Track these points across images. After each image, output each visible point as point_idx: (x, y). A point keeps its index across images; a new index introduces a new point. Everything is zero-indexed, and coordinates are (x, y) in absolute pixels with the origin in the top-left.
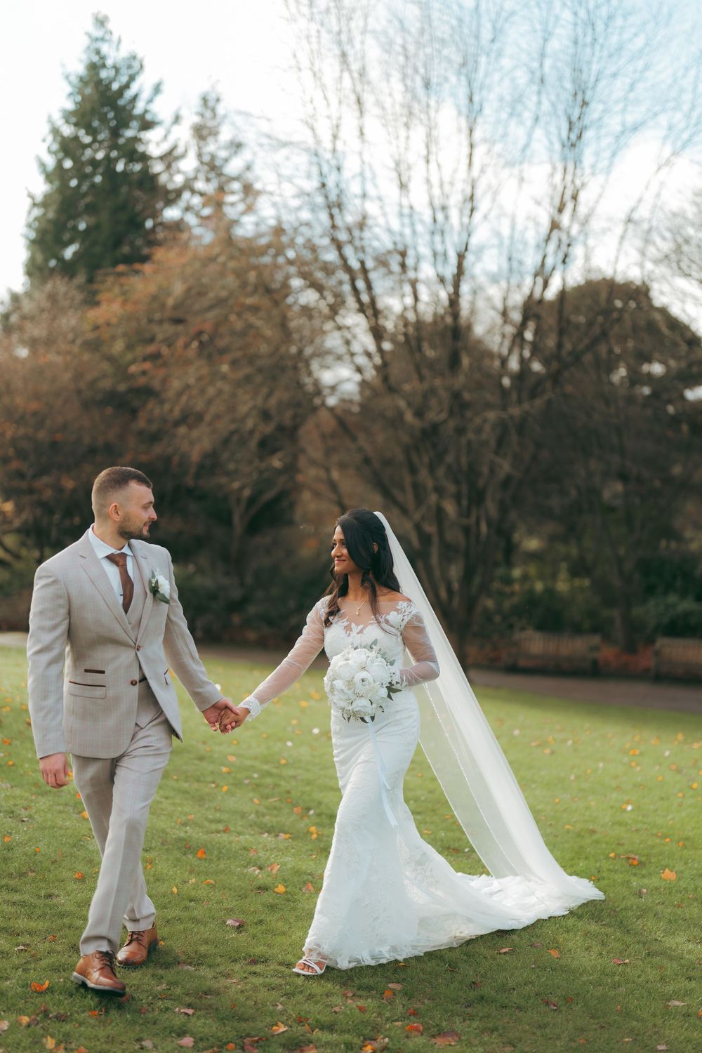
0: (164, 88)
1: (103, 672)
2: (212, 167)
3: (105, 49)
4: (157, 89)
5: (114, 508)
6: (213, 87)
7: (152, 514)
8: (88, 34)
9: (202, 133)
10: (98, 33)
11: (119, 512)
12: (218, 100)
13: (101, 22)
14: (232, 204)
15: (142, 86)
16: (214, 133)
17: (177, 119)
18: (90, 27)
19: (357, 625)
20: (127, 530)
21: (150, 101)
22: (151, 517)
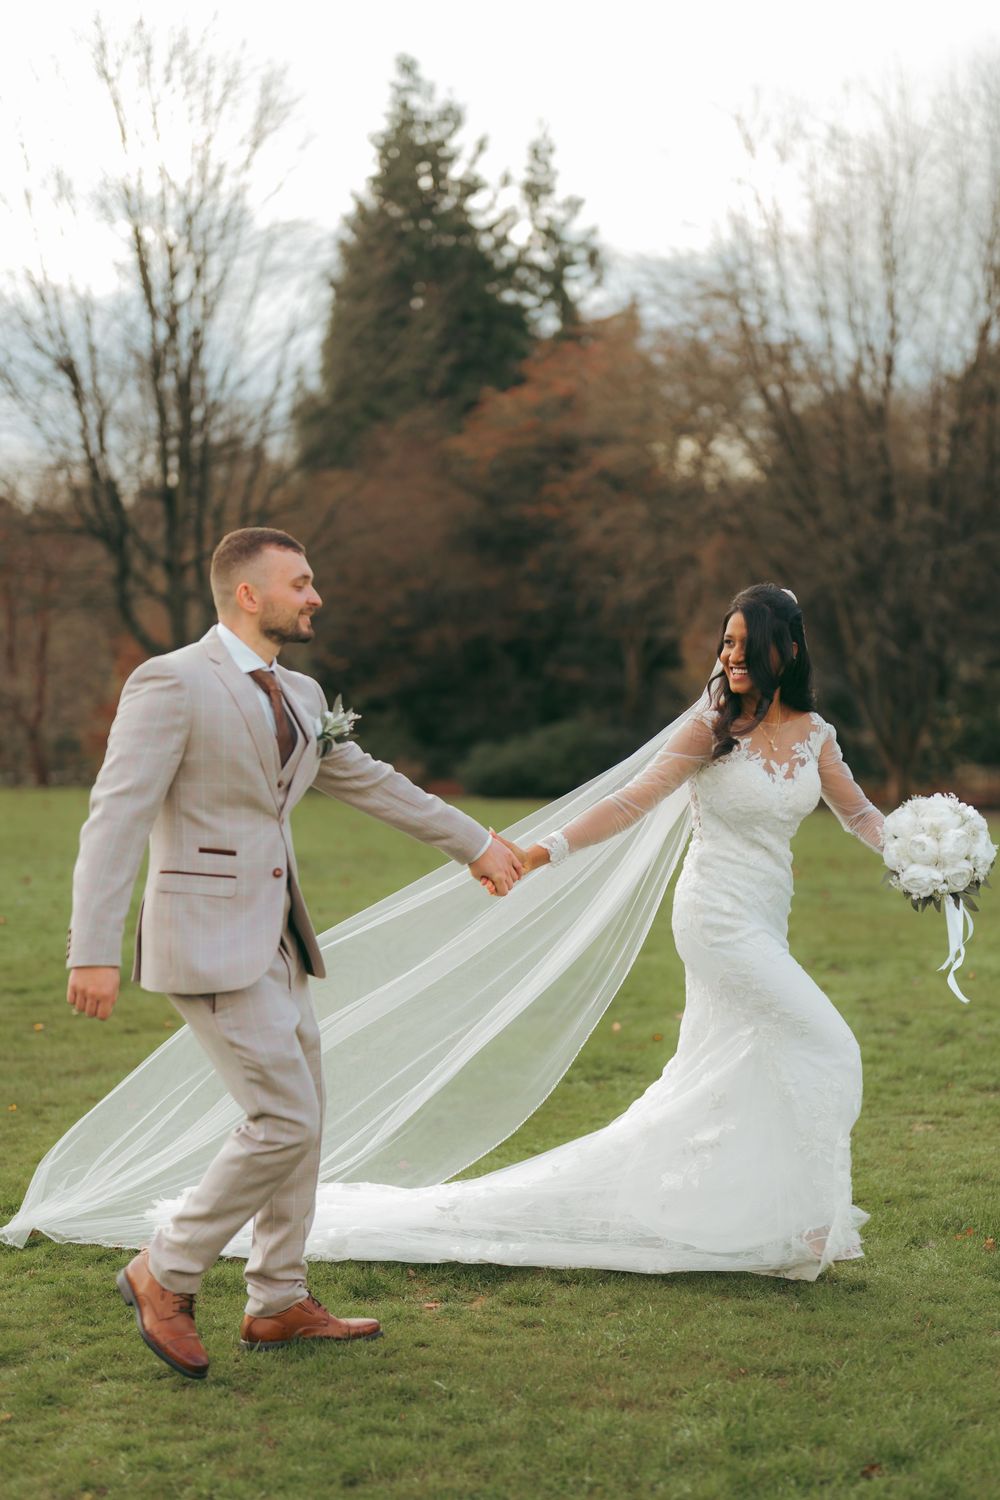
0: (491, 145)
1: (233, 853)
2: (551, 235)
3: (415, 101)
4: (481, 147)
5: (244, 592)
6: (545, 135)
7: (311, 595)
8: (393, 85)
9: (535, 191)
10: (403, 81)
11: (254, 598)
12: (551, 150)
13: (407, 66)
14: (577, 278)
15: (462, 141)
16: (548, 190)
17: (506, 181)
18: (393, 75)
19: (780, 763)
20: (273, 626)
21: (473, 162)
22: (311, 601)
